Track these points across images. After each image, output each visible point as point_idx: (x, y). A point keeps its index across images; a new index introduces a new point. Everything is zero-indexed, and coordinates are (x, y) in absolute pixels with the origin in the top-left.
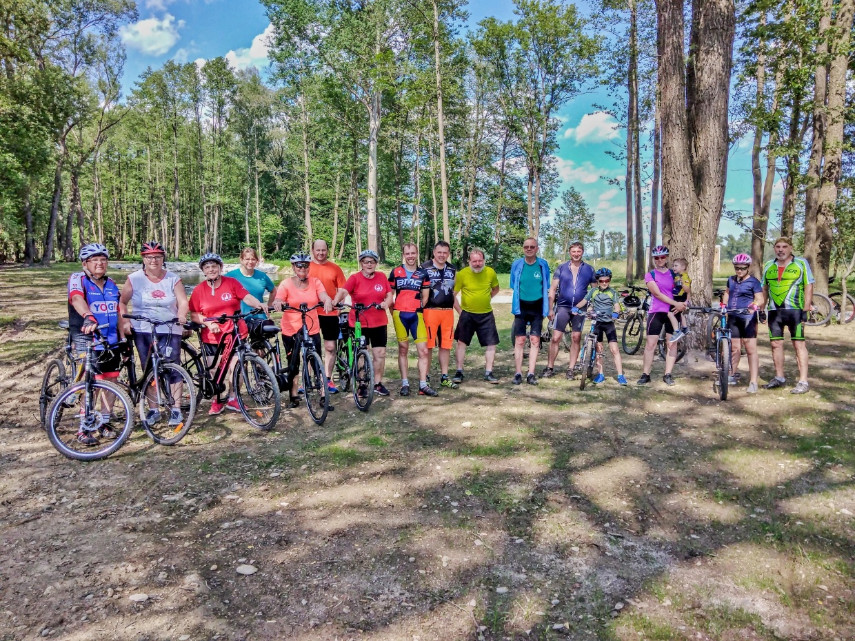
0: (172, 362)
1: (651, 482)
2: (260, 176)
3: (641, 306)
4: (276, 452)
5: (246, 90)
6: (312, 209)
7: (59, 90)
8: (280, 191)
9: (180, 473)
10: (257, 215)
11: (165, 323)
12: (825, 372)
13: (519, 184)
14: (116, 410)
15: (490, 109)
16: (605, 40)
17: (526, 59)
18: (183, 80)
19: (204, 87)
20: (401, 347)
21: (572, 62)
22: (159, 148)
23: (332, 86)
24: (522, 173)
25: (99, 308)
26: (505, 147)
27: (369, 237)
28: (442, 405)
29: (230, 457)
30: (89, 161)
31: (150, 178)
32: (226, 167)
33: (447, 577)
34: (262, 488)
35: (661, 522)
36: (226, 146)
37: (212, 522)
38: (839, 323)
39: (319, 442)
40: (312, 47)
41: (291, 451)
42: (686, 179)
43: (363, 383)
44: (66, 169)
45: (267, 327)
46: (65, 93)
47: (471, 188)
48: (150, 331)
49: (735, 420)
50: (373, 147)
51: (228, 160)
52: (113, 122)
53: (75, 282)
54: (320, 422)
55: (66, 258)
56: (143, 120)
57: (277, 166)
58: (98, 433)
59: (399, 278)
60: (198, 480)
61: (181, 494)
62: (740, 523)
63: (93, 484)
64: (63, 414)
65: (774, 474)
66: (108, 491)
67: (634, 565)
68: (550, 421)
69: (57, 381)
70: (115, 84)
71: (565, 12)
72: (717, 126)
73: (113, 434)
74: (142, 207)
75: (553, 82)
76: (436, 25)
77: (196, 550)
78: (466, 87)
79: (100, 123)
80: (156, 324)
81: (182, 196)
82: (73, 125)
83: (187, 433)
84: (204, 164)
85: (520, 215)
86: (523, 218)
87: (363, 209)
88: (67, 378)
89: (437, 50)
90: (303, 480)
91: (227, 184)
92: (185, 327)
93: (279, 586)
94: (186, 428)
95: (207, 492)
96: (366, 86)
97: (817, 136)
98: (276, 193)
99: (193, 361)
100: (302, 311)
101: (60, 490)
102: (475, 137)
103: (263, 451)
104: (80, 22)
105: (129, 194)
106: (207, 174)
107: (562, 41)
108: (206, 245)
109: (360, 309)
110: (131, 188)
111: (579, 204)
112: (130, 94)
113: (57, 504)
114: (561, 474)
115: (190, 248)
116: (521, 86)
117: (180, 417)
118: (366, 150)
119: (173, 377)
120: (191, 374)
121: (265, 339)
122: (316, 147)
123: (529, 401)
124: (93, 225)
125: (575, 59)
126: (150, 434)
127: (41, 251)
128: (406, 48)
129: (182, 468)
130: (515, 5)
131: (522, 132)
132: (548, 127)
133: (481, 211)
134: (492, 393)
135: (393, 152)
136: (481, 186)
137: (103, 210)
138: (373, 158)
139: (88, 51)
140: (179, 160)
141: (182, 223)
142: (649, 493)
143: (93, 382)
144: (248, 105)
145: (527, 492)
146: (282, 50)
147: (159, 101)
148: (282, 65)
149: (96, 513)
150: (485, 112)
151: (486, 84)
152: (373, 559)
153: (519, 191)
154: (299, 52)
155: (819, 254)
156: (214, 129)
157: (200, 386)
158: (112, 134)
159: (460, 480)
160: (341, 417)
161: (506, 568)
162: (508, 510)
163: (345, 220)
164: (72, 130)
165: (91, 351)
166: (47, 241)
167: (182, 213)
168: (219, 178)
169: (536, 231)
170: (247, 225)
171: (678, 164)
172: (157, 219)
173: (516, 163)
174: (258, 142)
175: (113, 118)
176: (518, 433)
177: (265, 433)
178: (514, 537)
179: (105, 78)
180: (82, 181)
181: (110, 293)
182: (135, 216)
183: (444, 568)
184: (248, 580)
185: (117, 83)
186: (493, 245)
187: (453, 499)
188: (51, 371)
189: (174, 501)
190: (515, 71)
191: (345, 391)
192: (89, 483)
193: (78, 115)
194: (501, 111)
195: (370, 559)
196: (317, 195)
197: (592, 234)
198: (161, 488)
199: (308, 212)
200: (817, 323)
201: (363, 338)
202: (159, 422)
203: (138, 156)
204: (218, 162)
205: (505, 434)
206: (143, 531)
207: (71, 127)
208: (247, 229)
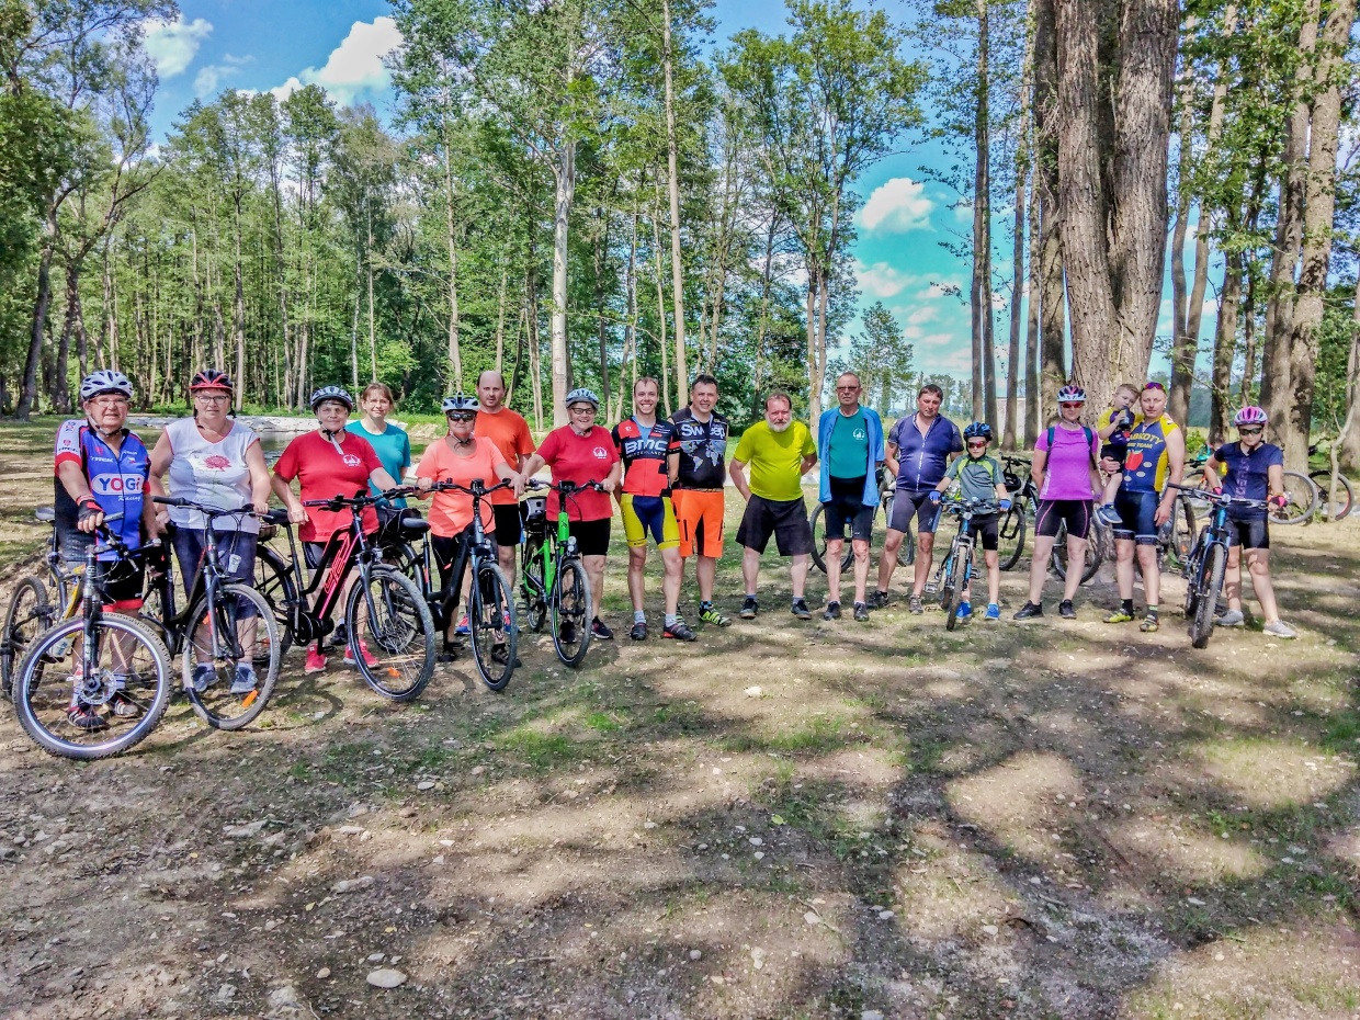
0: (239, 582)
1: (1092, 796)
2: (377, 278)
3: (1021, 491)
4: (424, 742)
5: (355, 140)
6: (461, 332)
7: (46, 129)
8: (409, 303)
9: (254, 783)
10: (371, 340)
11: (229, 513)
12: (1327, 601)
13: (793, 297)
14: (138, 664)
15: (748, 176)
16: (941, 64)
17: (806, 96)
18: (250, 121)
19: (286, 132)
20: (633, 555)
21: (877, 103)
22: (212, 231)
23: (497, 134)
24: (798, 278)
25: (109, 485)
26: (771, 238)
27: (554, 378)
28: (704, 655)
29: (343, 752)
30: (96, 250)
31: (196, 278)
32: (322, 263)
33: (766, 990)
34: (405, 812)
35: (1128, 873)
36: (321, 230)
37: (315, 879)
38: (1325, 519)
39: (499, 723)
40: (464, 69)
41: (451, 741)
42: (1099, 280)
43: (570, 618)
44: (58, 262)
45: (408, 521)
46: (56, 135)
47: (717, 302)
48: (201, 526)
49: (1207, 686)
50: (561, 233)
51: (323, 252)
52: (135, 188)
53: (68, 436)
54: (498, 687)
55: (57, 408)
56: (185, 185)
57: (404, 261)
58: (106, 708)
59: (628, 439)
60: (286, 796)
61: (257, 824)
62: (1269, 874)
63: (95, 805)
64: (45, 672)
65: (1300, 781)
66: (123, 819)
67: (1103, 961)
68: (894, 686)
69: (32, 616)
70: (139, 126)
71: (868, 23)
72: (1150, 194)
73: (132, 709)
74: (182, 327)
75: (849, 133)
76: (667, 35)
77: (287, 936)
78: (710, 140)
79: (114, 189)
80: (214, 514)
81: (248, 308)
82: (70, 190)
83: (264, 707)
84: (285, 257)
85: (795, 346)
86: (798, 351)
87: (544, 332)
88: (51, 610)
89: (668, 76)
90: (477, 795)
91: (323, 292)
92: (266, 520)
93: (450, 1011)
94: (261, 701)
95: (304, 819)
96: (549, 136)
97: (1295, 216)
98: (403, 306)
99: (277, 580)
100: (475, 493)
101: (33, 817)
102: (724, 219)
103: (401, 737)
104: (81, 18)
105: (162, 305)
106: (290, 274)
107: (863, 69)
108: (288, 390)
109: (568, 491)
110: (165, 295)
111: (889, 329)
112: (165, 143)
113: (27, 844)
114: (934, 782)
115: (260, 394)
116: (798, 139)
117: (252, 679)
118: (549, 239)
119: (241, 608)
120: (271, 603)
121: (405, 541)
122: (468, 233)
123: (852, 649)
124: (102, 355)
125: (883, 98)
126: (198, 708)
127: (15, 396)
128: (615, 75)
129: (258, 773)
130: (789, 11)
131: (799, 213)
132: (841, 206)
133: (733, 338)
134: (786, 636)
135: (593, 240)
136: (732, 298)
137: (118, 332)
138: (561, 250)
139: (95, 70)
140: (244, 251)
141: (248, 354)
142: (1095, 817)
143: (98, 617)
144: (357, 163)
145: (881, 816)
146: (415, 74)
147: (214, 155)
148: (416, 97)
149: (99, 862)
150: (740, 180)
151: (741, 135)
152: (624, 955)
153: (793, 308)
154: (442, 78)
155: (1294, 408)
156: (302, 202)
157: (289, 623)
158: (134, 205)
159: (759, 795)
160: (534, 677)
161: (871, 970)
162: (855, 853)
163: (514, 351)
164: (68, 198)
165: (94, 561)
166: (25, 379)
167: (248, 336)
168: (309, 280)
169: (820, 372)
170: (354, 356)
171: (1086, 254)
172: (207, 346)
173: (789, 262)
174: (374, 222)
175: (136, 181)
176: (844, 710)
177: (401, 707)
178: (876, 908)
179: (122, 115)
180: (85, 282)
181: (130, 460)
182: (170, 341)
183: (757, 972)
184: (390, 998)
185: (143, 124)
186: (752, 392)
187: (752, 831)
188: (22, 595)
189: (245, 838)
190: (787, 114)
191: (536, 630)
192: (88, 802)
193: (78, 175)
194: (764, 178)
195: (618, 953)
196: (468, 309)
197: (908, 377)
198: (221, 812)
199: (454, 337)
200: (1291, 520)
201: (573, 540)
202: (213, 687)
203: (177, 243)
204: (307, 254)
205: (819, 710)
206: (187, 898)
207: (66, 193)
208: (355, 362)
